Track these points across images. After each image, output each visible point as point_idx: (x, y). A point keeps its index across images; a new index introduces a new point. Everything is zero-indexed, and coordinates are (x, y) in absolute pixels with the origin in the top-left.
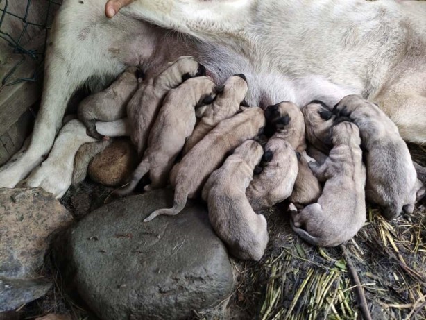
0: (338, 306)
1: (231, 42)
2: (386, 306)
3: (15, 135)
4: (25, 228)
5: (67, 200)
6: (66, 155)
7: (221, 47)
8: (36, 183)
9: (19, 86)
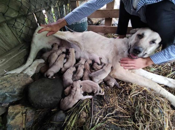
0: (87, 106)
1: (76, 44)
2: (98, 107)
3: (23, 60)
4: (19, 83)
5: (33, 77)
9: (24, 50)
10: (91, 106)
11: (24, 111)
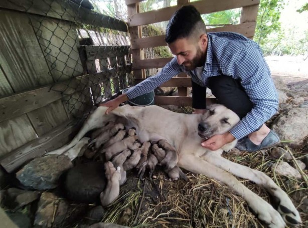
0: (134, 202)
1: (135, 121)
2: (149, 204)
3: (67, 140)
4: (57, 167)
5: (74, 161)
6: (79, 147)
7: (132, 123)
8: (66, 154)
9: (71, 127)
10: (139, 202)
11: (57, 201)
